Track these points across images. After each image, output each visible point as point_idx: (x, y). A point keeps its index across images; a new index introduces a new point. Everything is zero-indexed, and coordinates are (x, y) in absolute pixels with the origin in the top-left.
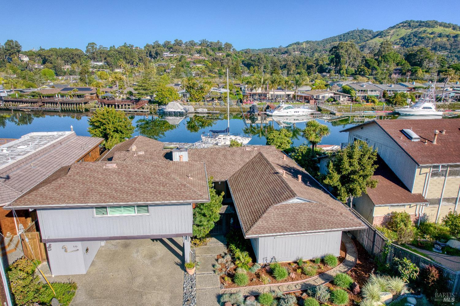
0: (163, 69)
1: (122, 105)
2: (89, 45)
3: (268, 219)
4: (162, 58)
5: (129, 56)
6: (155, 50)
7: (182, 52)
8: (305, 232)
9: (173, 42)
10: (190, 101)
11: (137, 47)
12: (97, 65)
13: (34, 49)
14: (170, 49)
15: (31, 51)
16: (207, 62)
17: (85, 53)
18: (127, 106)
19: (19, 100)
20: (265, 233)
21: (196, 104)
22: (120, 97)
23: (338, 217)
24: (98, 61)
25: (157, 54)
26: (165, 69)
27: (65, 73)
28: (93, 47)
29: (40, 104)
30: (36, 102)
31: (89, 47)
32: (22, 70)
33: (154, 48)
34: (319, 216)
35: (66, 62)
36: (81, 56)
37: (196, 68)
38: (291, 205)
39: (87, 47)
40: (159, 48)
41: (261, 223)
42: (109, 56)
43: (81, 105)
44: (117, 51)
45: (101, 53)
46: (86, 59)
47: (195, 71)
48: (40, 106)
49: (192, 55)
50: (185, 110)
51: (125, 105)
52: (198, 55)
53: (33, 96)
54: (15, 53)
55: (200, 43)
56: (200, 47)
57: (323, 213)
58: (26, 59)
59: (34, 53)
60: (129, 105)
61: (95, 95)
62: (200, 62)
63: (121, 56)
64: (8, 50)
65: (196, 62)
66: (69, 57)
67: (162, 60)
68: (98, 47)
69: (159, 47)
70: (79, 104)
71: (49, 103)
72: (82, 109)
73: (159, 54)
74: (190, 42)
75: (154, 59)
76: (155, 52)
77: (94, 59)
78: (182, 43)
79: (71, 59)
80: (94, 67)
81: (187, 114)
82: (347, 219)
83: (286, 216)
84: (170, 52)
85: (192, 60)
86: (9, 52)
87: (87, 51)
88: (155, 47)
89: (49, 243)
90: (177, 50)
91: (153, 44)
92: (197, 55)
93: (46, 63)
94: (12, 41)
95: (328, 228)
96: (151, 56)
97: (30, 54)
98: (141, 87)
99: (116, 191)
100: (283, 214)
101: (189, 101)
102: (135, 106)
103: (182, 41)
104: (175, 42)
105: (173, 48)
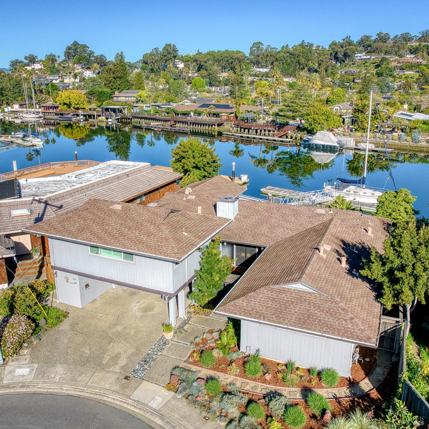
0: (351, 78)
1: (261, 131)
2: (253, 45)
3: (253, 299)
4: (353, 61)
5: (303, 60)
6: (343, 50)
7: (386, 53)
8: (286, 327)
9: (374, 37)
10: (356, 130)
11: (319, 46)
12: (260, 71)
13: (191, 53)
14: (367, 47)
15: (188, 55)
16: (424, 67)
17: (247, 55)
18: (267, 132)
19: (153, 117)
20: (238, 313)
21: (362, 136)
22: (264, 119)
23: (344, 322)
24: (262, 67)
25: (346, 55)
26: (354, 78)
27: (220, 82)
28: (259, 47)
29: (173, 122)
30: (169, 121)
31: (253, 48)
32: (175, 80)
33: (342, 47)
34: (319, 314)
35: (224, 68)
36: (242, 60)
37: (404, 77)
38: (292, 291)
39: (251, 48)
40: (351, 47)
41: (240, 302)
42: (277, 60)
43: (213, 126)
44: (288, 53)
45: (267, 56)
46: (248, 64)
47: (400, 81)
48: (171, 126)
49: (401, 56)
50: (339, 144)
51: (265, 130)
52: (412, 56)
53: (168, 113)
54: (171, 58)
55: (420, 36)
56: (418, 44)
57: (327, 312)
58: (181, 65)
59: (190, 58)
60: (269, 131)
61: (234, 114)
62: (411, 66)
63: (293, 60)
64: (165, 56)
65: (403, 67)
66: (227, 61)
67: (353, 64)
68: (265, 48)
69: (350, 45)
70: (212, 126)
71: (181, 122)
72: (214, 132)
73: (349, 56)
74: (402, 35)
75: (340, 63)
76: (343, 54)
77: (257, 64)
78: (389, 38)
79: (229, 65)
80: (255, 74)
81: (342, 150)
82: (355, 327)
83: (276, 302)
84: (366, 52)
85: (399, 65)
86: (165, 57)
87: (251, 54)
88: (345, 45)
89: (56, 270)
90: (377, 49)
91: (342, 41)
92: (409, 57)
93: (201, 70)
94: (170, 45)
95: (319, 331)
96: (336, 58)
97: (186, 60)
98: (288, 108)
99: (106, 232)
100: (274, 299)
101: (354, 130)
102: (276, 132)
103: (389, 35)
104: (377, 37)
105: (372, 46)
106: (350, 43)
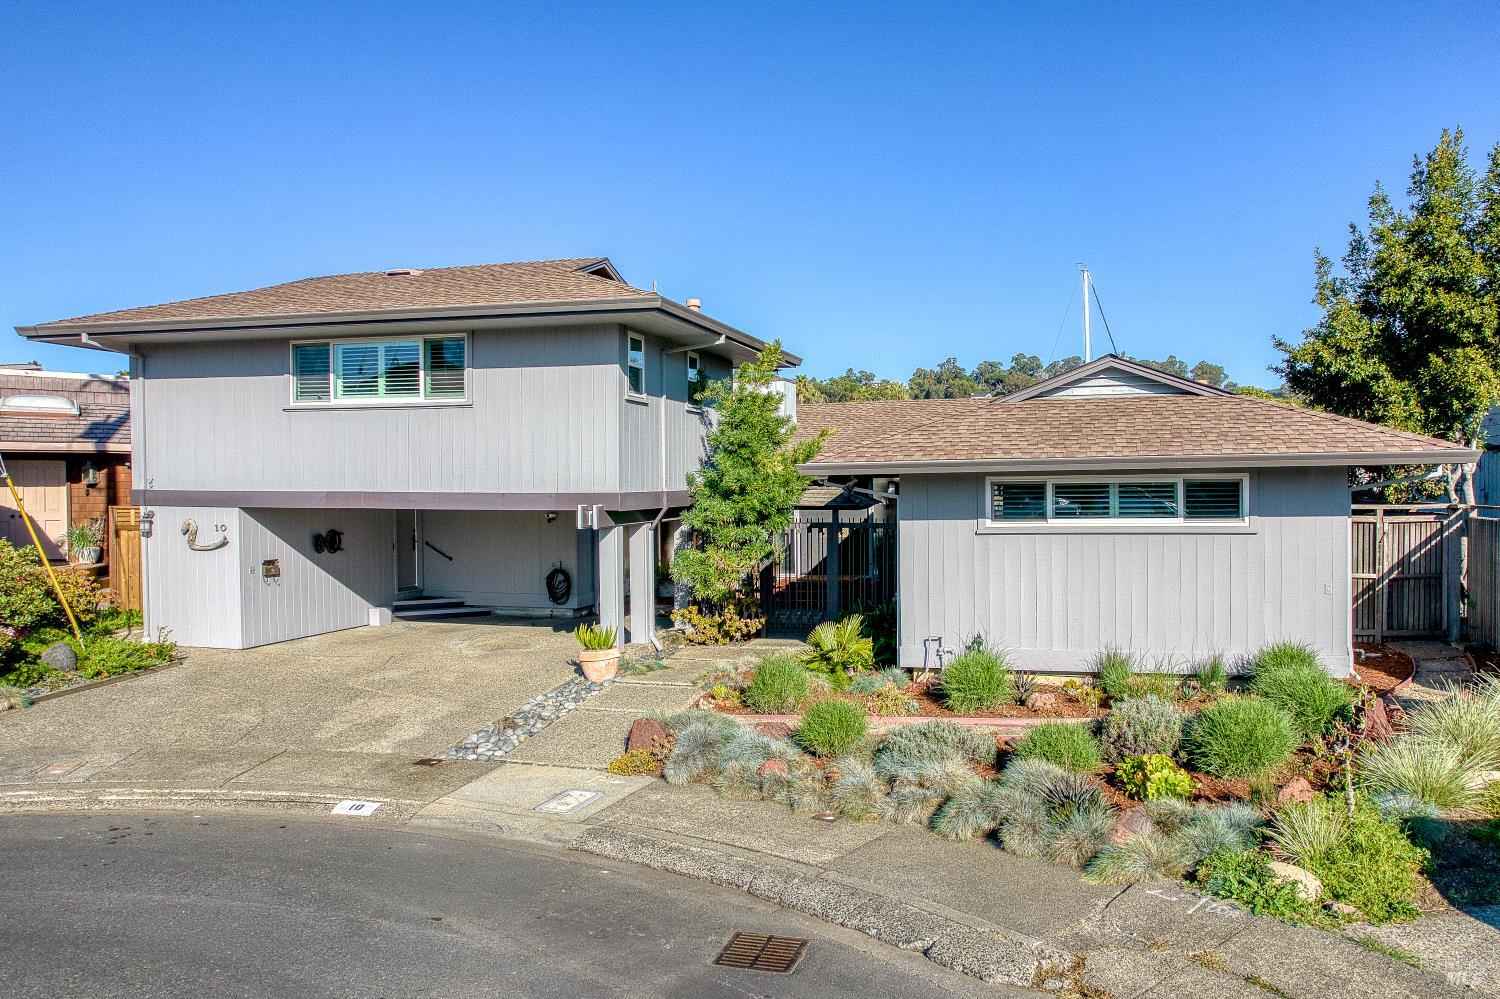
9: (1007, 365)
14: (994, 384)
33: (939, 381)
38: (1079, 401)
40: (960, 381)
69: (956, 377)
74: (1067, 360)
78: (1039, 366)
84: (994, 392)
88: (944, 377)
89: (148, 508)
91: (937, 370)
103: (1038, 360)
104: (1013, 364)
105: (1006, 380)
106: (957, 374)
